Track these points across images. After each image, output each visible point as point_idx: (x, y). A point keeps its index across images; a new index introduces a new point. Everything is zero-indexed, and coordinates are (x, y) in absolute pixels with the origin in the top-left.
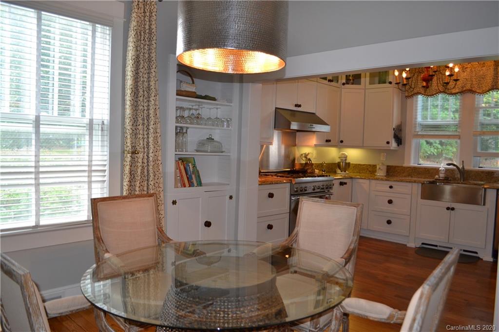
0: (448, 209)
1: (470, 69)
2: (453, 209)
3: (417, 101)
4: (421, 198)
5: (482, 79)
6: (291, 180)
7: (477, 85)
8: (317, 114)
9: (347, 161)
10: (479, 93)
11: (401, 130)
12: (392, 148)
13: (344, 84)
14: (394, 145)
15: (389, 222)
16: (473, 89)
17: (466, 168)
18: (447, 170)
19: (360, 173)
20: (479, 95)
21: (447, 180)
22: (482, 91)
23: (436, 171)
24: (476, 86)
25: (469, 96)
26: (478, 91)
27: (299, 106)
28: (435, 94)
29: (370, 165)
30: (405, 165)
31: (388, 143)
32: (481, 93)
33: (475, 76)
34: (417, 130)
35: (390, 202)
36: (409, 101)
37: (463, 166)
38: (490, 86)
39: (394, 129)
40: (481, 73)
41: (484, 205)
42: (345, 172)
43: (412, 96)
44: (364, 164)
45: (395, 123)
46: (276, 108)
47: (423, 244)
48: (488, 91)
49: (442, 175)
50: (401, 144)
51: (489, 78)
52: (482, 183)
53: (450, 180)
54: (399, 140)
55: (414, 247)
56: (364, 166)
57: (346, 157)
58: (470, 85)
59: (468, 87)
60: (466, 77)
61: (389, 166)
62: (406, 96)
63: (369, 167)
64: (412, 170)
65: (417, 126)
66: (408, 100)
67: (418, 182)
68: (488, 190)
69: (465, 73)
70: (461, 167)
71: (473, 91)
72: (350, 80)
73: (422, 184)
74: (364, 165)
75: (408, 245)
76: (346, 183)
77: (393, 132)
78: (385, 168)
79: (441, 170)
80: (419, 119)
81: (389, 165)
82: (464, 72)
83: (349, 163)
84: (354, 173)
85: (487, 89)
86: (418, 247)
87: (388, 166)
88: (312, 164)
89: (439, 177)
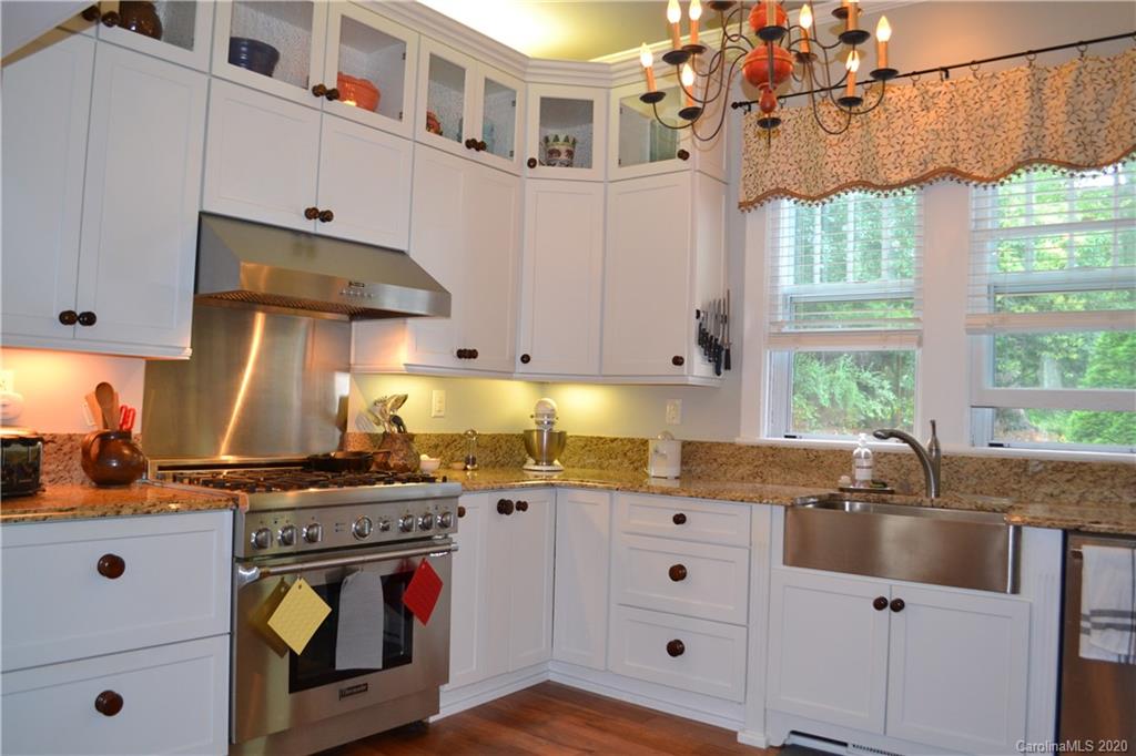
0: (880, 604)
1: (949, 96)
2: (898, 606)
3: (776, 220)
4: (785, 563)
5: (990, 131)
6: (235, 500)
7: (972, 153)
8: (414, 256)
9: (557, 428)
10: (981, 179)
11: (725, 319)
12: (691, 381)
13: (532, 163)
14: (699, 367)
15: (675, 649)
16: (962, 168)
17: (948, 446)
18: (879, 457)
19: (601, 467)
20: (981, 188)
21: (880, 492)
22: (993, 173)
23: (844, 458)
24: (970, 156)
25: (946, 187)
26: (977, 173)
27: (326, 217)
28: (834, 191)
29: (632, 441)
30: (744, 439)
31: (678, 361)
32: (988, 180)
33: (967, 121)
34: (780, 318)
35: (678, 573)
36: (751, 218)
37: (935, 441)
38: (1020, 150)
39: (698, 312)
40: (987, 108)
41: (1016, 590)
42: (550, 463)
43: (760, 200)
44: (613, 436)
45: (702, 293)
46: (202, 214)
47: (794, 733)
48: (1013, 170)
49: (863, 475)
50: (728, 367)
51: (1013, 124)
52: (1006, 502)
53: (892, 492)
54: (717, 352)
55: (764, 747)
56: (614, 444)
57: (552, 414)
58: (948, 151)
59: (944, 160)
60: (933, 127)
61: (690, 443)
62: (741, 205)
63: (630, 446)
64: (766, 456)
65: (780, 302)
66: (749, 216)
67: (775, 500)
68: (1026, 531)
69: (932, 113)
70: (925, 443)
71: (959, 173)
72: (559, 153)
73: (787, 508)
74: (613, 440)
75: (742, 738)
76: (522, 506)
77: (695, 323)
78: (673, 451)
79: (859, 456)
80: (787, 281)
81: (689, 439)
82: (928, 109)
83: (562, 435)
84: (583, 467)
85: (1010, 163)
86: (778, 744)
87: (685, 444)
88: (411, 438)
89: (854, 481)
